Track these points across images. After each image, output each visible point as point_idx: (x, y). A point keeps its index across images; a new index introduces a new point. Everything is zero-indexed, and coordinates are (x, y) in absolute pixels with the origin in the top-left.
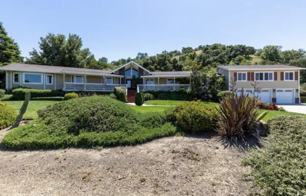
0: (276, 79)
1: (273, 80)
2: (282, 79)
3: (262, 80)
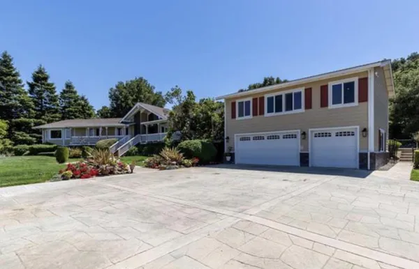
0: (308, 106)
1: (303, 110)
2: (324, 103)
3: (281, 111)
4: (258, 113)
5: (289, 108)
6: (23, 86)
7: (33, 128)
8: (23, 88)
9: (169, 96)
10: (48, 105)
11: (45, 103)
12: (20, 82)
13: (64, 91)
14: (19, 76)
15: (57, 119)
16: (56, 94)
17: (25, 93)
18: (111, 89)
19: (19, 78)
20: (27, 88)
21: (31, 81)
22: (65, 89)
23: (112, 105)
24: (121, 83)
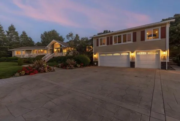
0: (134, 40)
3: (121, 42)
4: (110, 44)
5: (125, 41)
6: (4, 32)
7: (8, 50)
8: (4, 33)
9: (68, 36)
10: (15, 41)
11: (14, 40)
12: (3, 31)
13: (22, 35)
14: (2, 28)
15: (19, 46)
16: (18, 36)
17: (5, 35)
18: (42, 34)
19: (3, 29)
20: (6, 33)
21: (8, 30)
22: (22, 34)
23: (42, 41)
24: (46, 32)
